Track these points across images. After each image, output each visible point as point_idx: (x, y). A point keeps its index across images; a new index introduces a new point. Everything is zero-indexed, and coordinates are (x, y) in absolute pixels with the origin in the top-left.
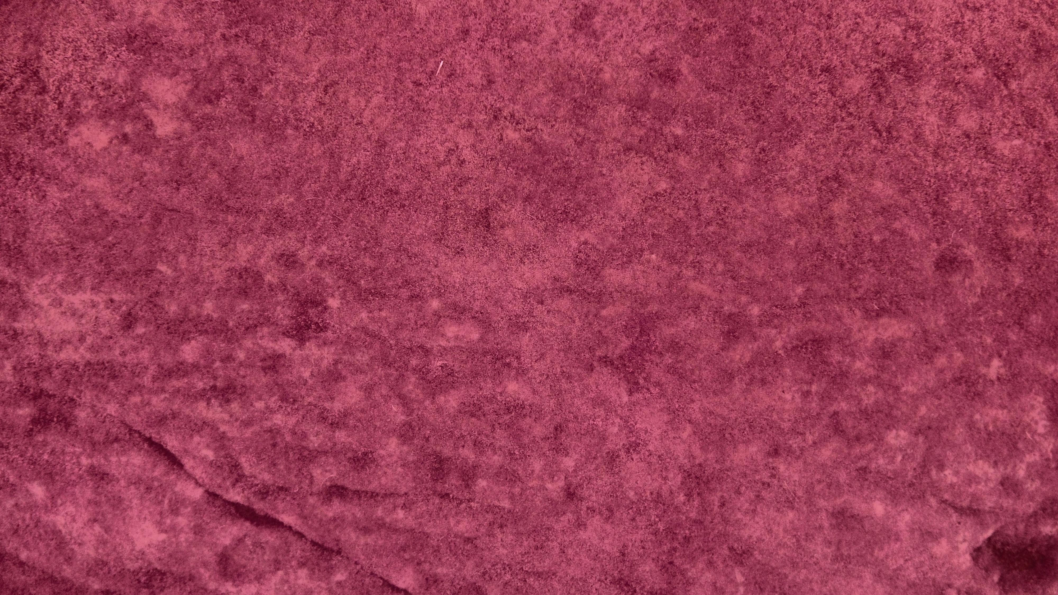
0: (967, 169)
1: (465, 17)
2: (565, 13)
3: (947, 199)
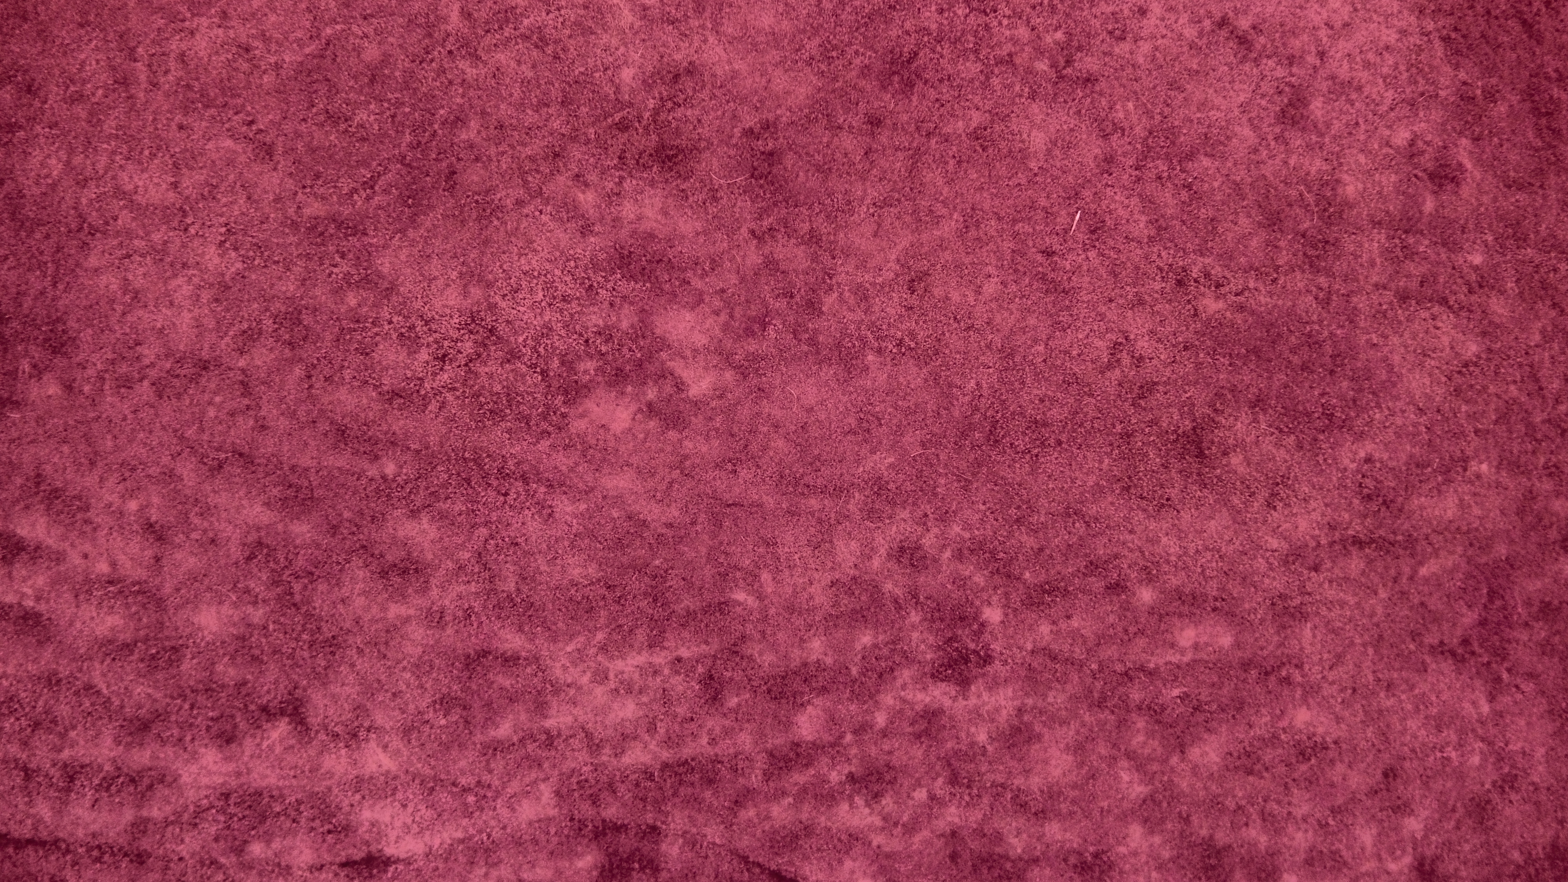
1: (1106, 137)
2: (1264, 103)
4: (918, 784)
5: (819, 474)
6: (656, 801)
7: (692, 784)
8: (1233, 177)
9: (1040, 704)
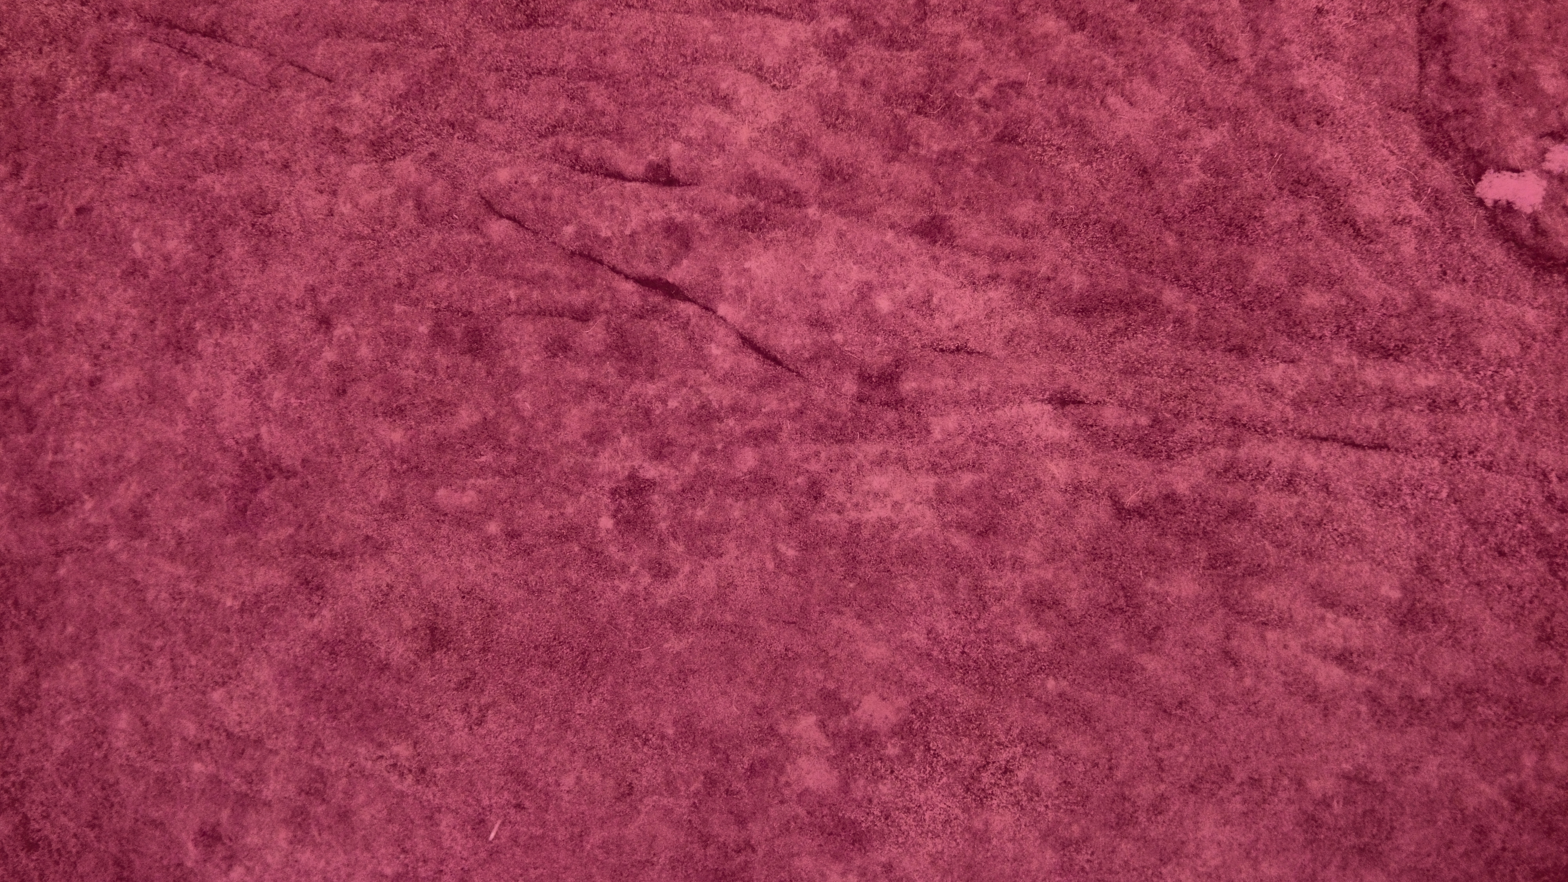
4: (673, 411)
5: (723, 640)
6: (859, 419)
7: (833, 427)
8: (369, 855)
9: (580, 458)
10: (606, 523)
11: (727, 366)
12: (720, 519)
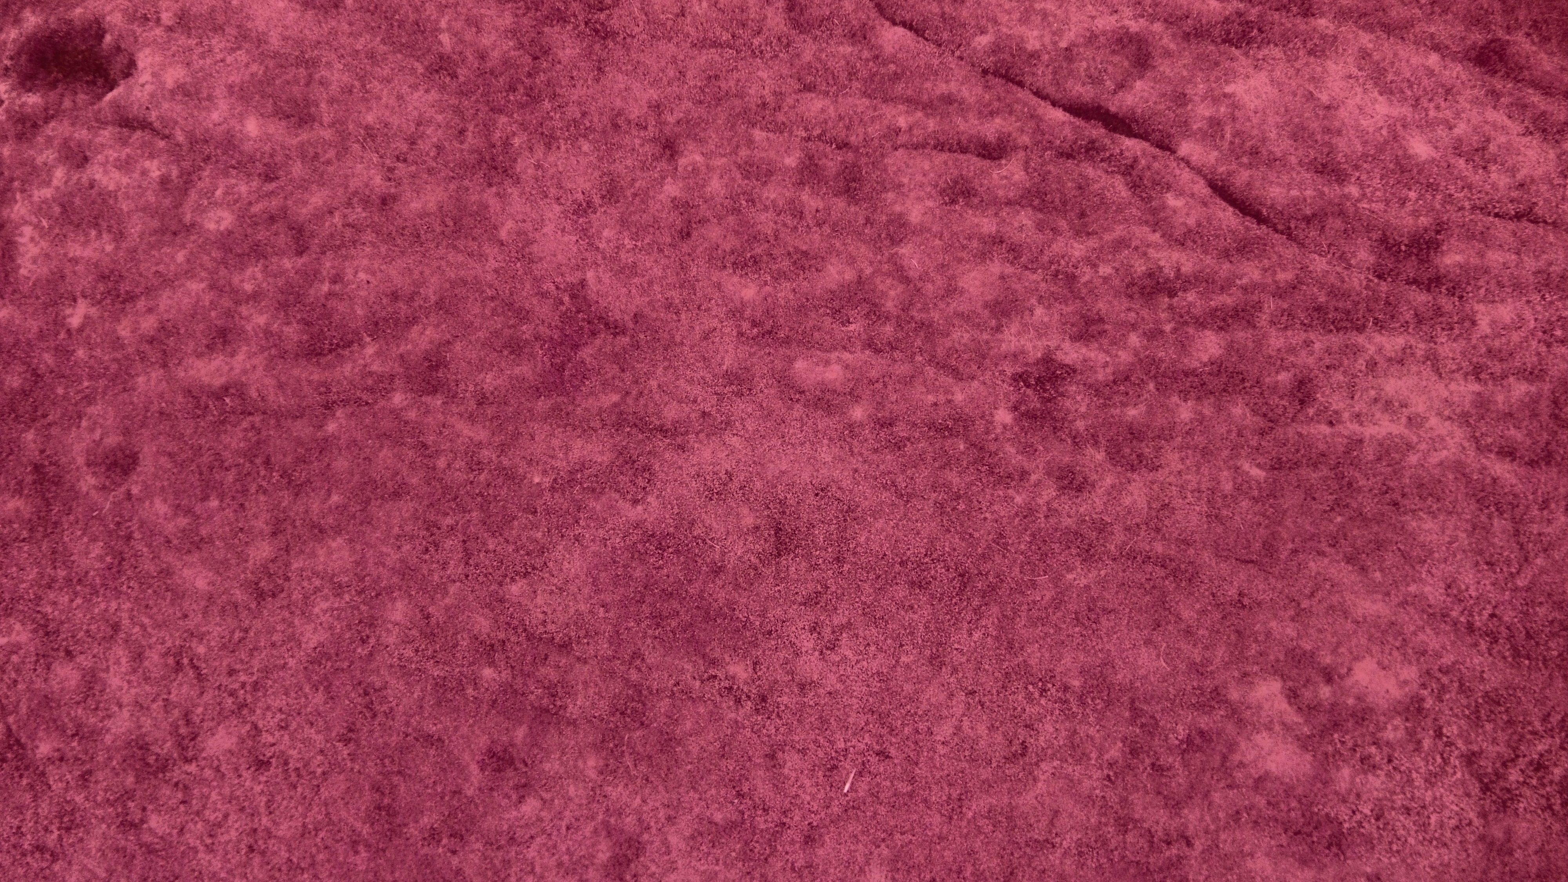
0: (74, 605)
1: (809, 865)
3: (108, 559)
4: (1106, 279)
5: (1148, 576)
6: (1377, 300)
7: (1336, 309)
8: (697, 796)
9: (976, 333)
10: (1003, 416)
11: (1191, 222)
12: (1160, 421)
